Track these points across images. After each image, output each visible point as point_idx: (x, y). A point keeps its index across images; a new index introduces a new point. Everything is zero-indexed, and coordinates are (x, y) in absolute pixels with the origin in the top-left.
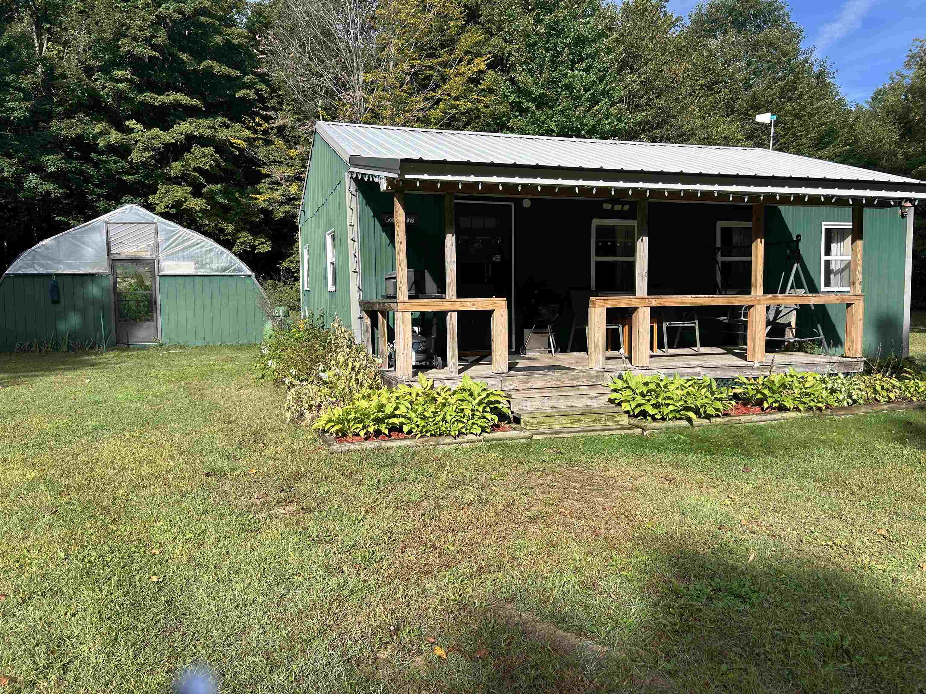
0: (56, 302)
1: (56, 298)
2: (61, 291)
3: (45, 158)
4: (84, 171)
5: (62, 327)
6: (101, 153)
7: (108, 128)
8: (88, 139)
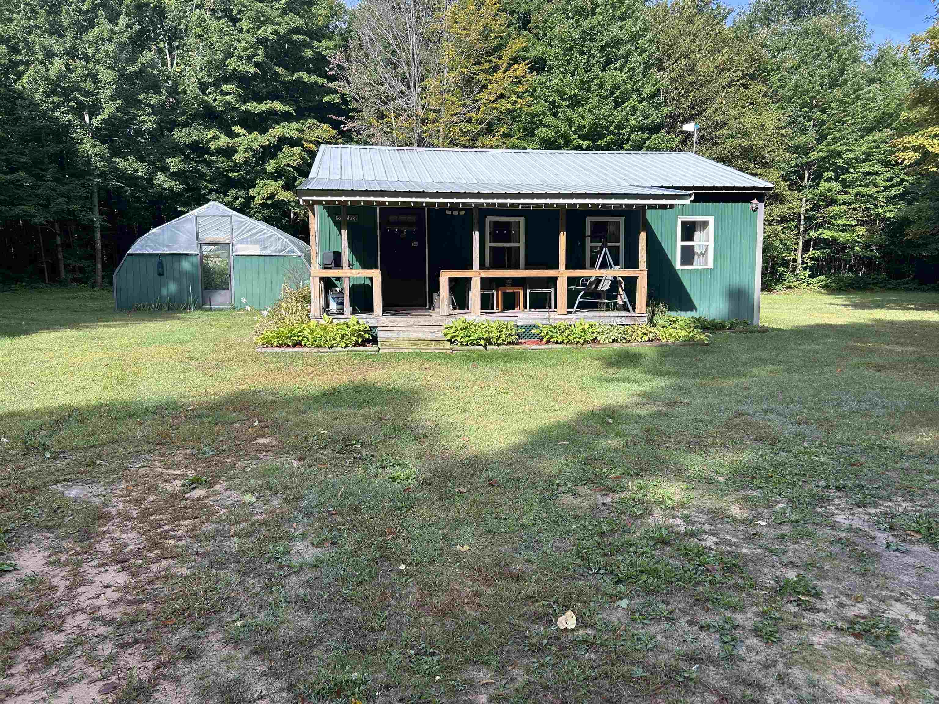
0: (161, 274)
1: (161, 272)
2: (165, 266)
3: (169, 160)
4: (199, 170)
5: (165, 292)
6: (212, 155)
7: (218, 133)
8: (203, 143)
